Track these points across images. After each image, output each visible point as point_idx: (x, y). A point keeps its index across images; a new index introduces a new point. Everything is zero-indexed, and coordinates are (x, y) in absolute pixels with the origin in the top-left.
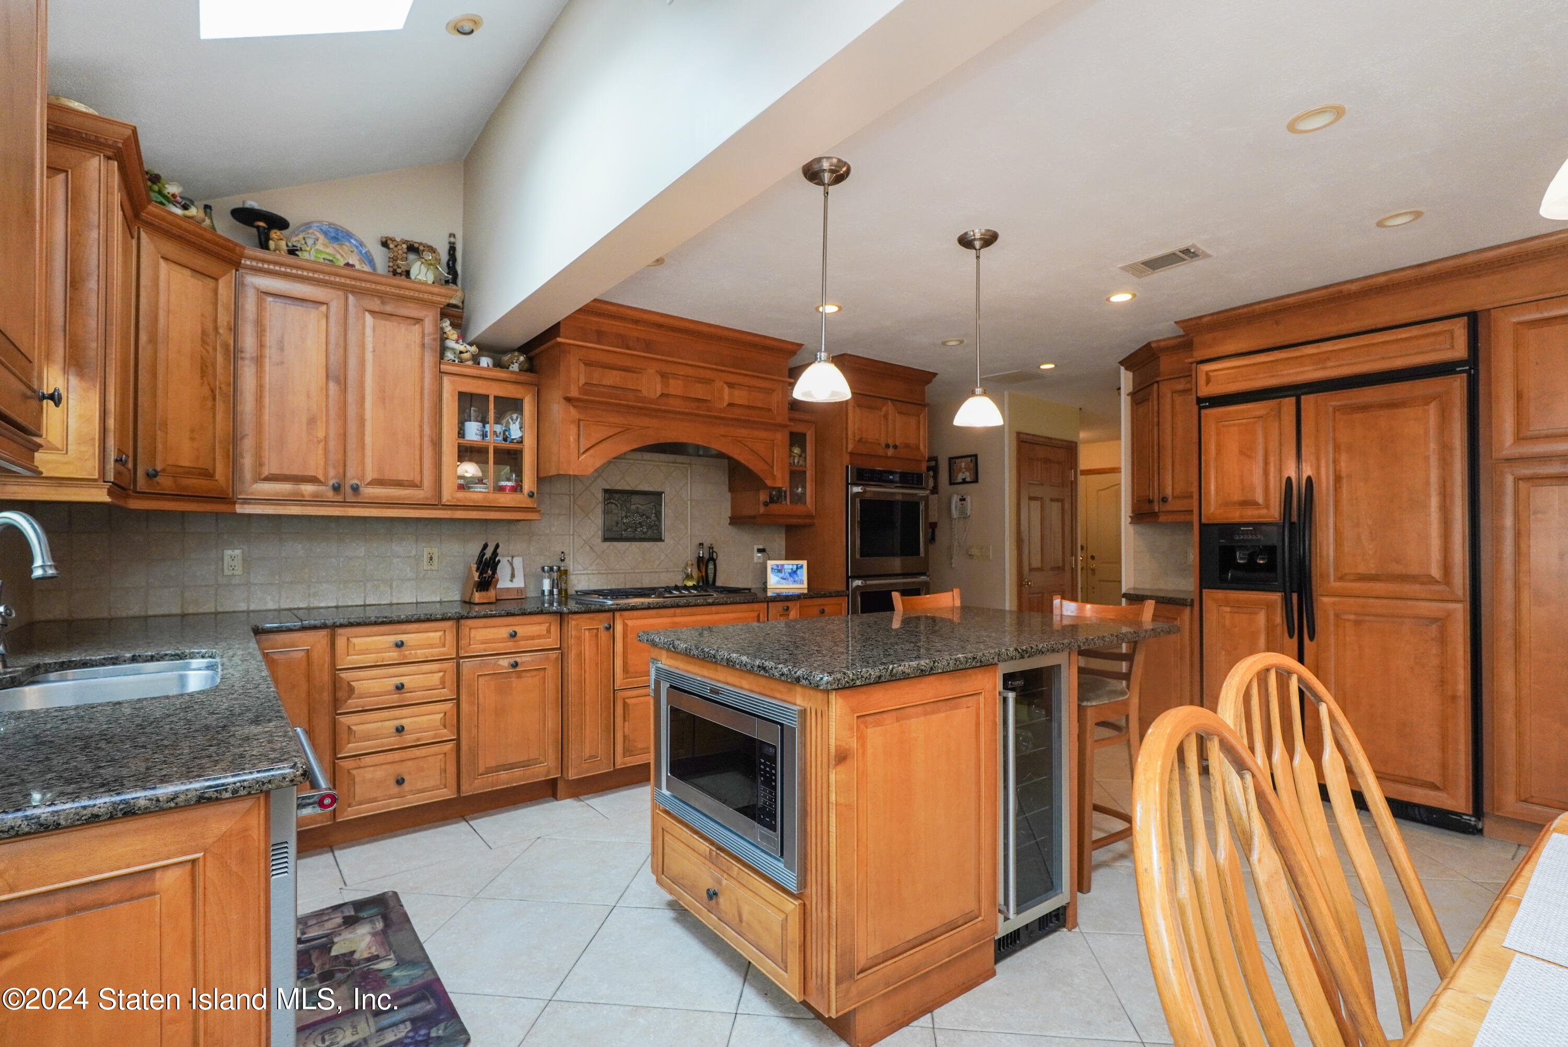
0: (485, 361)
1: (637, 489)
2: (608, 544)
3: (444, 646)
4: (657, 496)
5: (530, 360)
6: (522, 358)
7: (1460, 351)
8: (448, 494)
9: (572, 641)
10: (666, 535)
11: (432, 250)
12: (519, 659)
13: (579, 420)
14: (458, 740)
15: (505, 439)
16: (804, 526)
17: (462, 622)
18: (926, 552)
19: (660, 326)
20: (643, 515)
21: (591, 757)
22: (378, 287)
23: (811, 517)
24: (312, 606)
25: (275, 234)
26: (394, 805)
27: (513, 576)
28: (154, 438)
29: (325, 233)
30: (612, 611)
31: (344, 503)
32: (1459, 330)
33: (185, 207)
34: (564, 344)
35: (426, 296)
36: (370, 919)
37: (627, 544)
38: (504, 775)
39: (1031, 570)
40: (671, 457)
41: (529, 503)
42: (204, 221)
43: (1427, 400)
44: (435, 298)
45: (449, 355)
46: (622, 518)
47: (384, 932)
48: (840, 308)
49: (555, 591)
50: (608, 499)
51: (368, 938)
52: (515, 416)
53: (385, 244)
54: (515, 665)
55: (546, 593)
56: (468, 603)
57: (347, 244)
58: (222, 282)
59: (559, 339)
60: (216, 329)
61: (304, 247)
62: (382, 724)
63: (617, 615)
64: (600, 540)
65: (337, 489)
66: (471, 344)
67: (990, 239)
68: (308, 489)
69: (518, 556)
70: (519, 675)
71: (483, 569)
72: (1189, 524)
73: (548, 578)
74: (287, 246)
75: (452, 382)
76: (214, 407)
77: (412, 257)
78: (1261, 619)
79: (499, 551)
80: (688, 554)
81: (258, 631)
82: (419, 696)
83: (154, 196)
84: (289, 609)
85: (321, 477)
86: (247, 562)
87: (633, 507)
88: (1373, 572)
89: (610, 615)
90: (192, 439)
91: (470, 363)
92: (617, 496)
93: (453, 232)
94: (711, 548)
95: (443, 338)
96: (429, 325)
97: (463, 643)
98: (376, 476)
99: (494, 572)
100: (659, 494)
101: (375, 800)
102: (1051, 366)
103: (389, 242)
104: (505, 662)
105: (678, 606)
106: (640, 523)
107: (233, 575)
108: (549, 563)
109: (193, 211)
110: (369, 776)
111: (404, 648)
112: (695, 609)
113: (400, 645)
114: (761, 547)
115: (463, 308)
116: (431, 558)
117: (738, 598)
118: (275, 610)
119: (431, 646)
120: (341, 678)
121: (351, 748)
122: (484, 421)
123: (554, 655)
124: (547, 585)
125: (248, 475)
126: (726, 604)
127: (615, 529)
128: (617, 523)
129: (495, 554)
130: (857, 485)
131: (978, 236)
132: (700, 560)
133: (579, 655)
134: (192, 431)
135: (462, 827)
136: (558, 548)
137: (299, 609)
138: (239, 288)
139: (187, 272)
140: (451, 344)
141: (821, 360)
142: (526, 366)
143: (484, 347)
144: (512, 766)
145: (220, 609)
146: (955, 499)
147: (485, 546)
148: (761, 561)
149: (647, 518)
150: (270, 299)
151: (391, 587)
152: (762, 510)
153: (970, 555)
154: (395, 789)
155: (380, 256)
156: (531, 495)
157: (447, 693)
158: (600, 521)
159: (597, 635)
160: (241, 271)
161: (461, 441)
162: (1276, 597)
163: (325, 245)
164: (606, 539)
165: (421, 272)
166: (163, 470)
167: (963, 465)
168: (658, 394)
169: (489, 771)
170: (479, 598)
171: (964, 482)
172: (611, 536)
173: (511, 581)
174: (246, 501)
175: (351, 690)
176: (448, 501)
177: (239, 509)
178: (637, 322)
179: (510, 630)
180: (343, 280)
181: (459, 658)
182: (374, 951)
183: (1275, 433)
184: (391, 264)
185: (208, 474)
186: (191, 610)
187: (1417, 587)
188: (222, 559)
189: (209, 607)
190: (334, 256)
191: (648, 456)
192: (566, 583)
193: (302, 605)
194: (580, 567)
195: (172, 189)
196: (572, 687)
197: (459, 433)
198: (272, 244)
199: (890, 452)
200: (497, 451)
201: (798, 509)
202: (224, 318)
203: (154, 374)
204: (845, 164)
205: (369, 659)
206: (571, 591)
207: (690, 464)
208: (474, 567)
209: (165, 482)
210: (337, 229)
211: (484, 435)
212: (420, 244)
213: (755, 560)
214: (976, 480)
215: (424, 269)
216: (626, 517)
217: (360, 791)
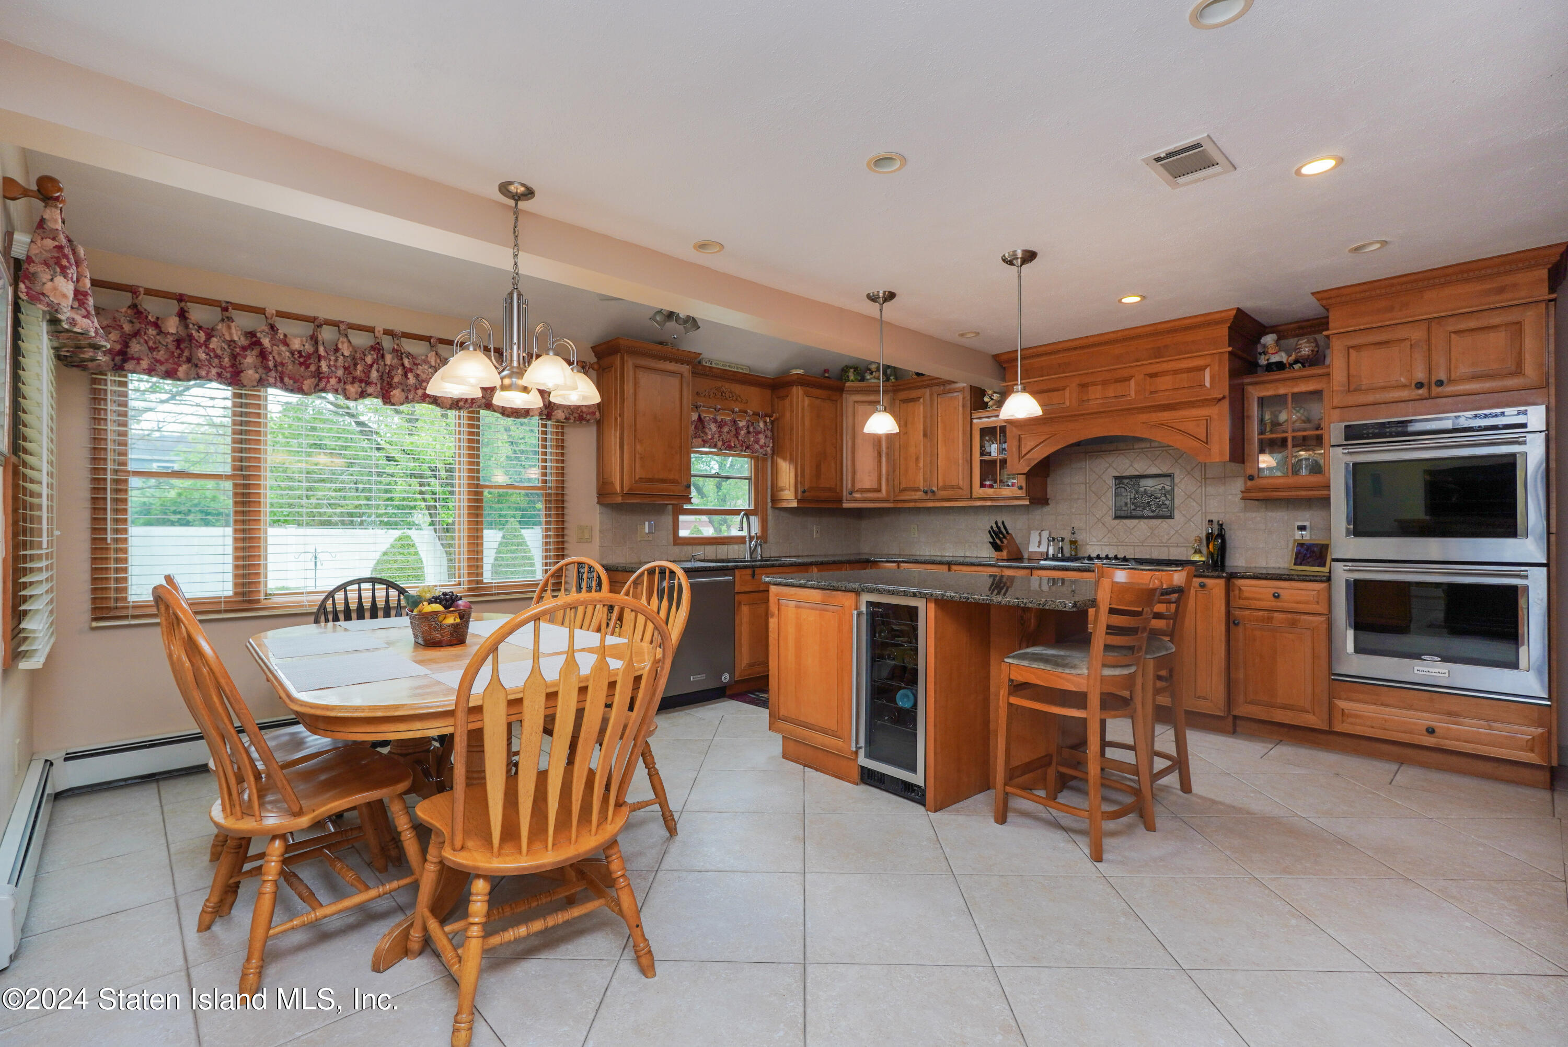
1: (1145, 473)
2: (1117, 521)
4: (1166, 478)
8: (975, 490)
10: (1177, 513)
20: (1152, 495)
27: (1040, 543)
31: (933, 499)
37: (1136, 521)
41: (1019, 493)
46: (1131, 499)
49: (1060, 556)
50: (1119, 484)
55: (1050, 556)
64: (1110, 518)
73: (1052, 545)
75: (976, 423)
80: (1197, 529)
85: (921, 487)
87: (1142, 489)
90: (869, 476)
92: (1126, 481)
94: (1220, 525)
96: (965, 393)
98: (944, 485)
100: (1169, 476)
106: (1148, 503)
114: (1305, 524)
127: (1124, 508)
128: (1126, 504)
132: (1209, 536)
149: (1156, 498)
156: (1020, 488)
158: (1111, 501)
161: (983, 458)
164: (1116, 517)
168: (1079, 401)
172: (1121, 513)
173: (1039, 546)
176: (975, 495)
192: (1076, 550)
194: (1094, 540)
197: (982, 453)
211: (997, 452)
213: (1297, 538)
216: (1135, 498)
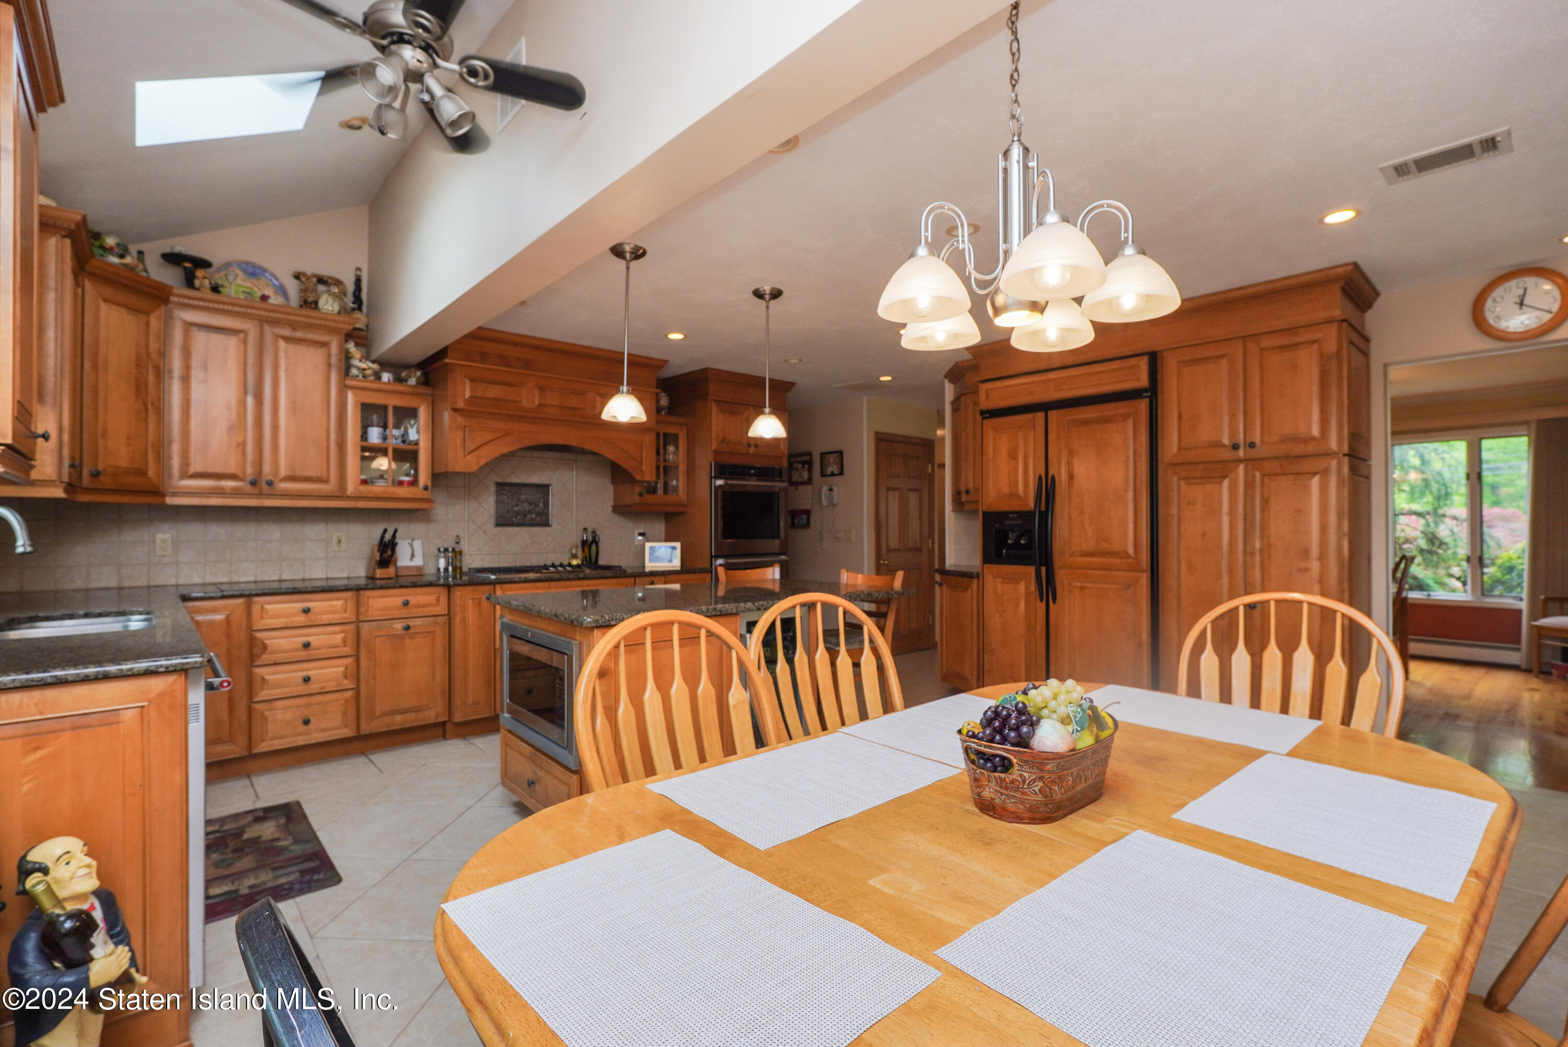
0: (386, 377)
1: (526, 482)
2: (499, 529)
3: (345, 612)
4: (545, 488)
5: (426, 375)
6: (419, 373)
7: (1143, 381)
8: (352, 486)
9: (458, 609)
10: (552, 520)
11: (338, 283)
12: (411, 623)
13: (465, 427)
14: (357, 690)
15: (404, 442)
16: (681, 513)
17: (362, 592)
18: (786, 535)
19: (538, 348)
20: (532, 504)
21: (474, 704)
22: (290, 317)
23: (684, 505)
24: (233, 580)
25: (200, 273)
26: (301, 741)
27: (413, 556)
28: (96, 445)
29: (244, 271)
30: (494, 583)
31: (261, 495)
32: (1143, 365)
33: (122, 256)
34: (452, 364)
35: (332, 324)
36: (276, 818)
37: (517, 529)
38: (398, 718)
39: (889, 550)
40: (559, 455)
41: (425, 495)
42: (137, 266)
43: (1126, 417)
44: (340, 325)
45: (354, 371)
46: (513, 507)
47: (286, 825)
48: (685, 336)
49: (450, 569)
50: (501, 491)
51: (272, 829)
52: (413, 422)
53: (297, 276)
54: (407, 628)
55: (442, 570)
56: (371, 578)
57: (264, 278)
58: (153, 318)
59: (446, 360)
60: (148, 354)
61: (225, 283)
62: (290, 676)
63: (498, 587)
64: (492, 526)
65: (254, 483)
66: (373, 362)
67: (776, 294)
68: (229, 484)
69: (418, 539)
70: (412, 637)
71: (383, 550)
72: (976, 512)
73: (443, 557)
74: (210, 283)
75: (355, 395)
76: (146, 420)
77: (321, 288)
78: (1022, 587)
79: (398, 535)
80: (573, 537)
81: (185, 598)
82: (323, 653)
83: (97, 251)
84: (214, 584)
85: (240, 475)
86: (176, 544)
87: (523, 497)
88: (1092, 549)
89: (491, 587)
90: (129, 445)
91: (372, 378)
92: (508, 488)
93: (359, 266)
94: (594, 532)
95: (348, 357)
96: (334, 349)
97: (362, 609)
98: (289, 473)
99: (393, 551)
100: (547, 487)
101: (285, 737)
102: (888, 378)
103: (301, 276)
104: (399, 625)
105: (552, 580)
106: (529, 511)
107: (164, 556)
108: (446, 545)
109: (128, 260)
110: (279, 717)
111: (310, 614)
112: (568, 583)
113: (306, 611)
114: (642, 531)
115: (367, 331)
116: (340, 541)
117: (607, 573)
118: (200, 585)
119: (335, 612)
120: (256, 638)
121: (264, 694)
122: (385, 427)
123: (442, 620)
124: (442, 563)
125: (176, 472)
126: (596, 578)
127: (505, 516)
128: (508, 512)
129: (394, 536)
130: (720, 478)
131: (768, 292)
132: (584, 543)
133: (464, 620)
134: (129, 438)
135: (361, 761)
136: (454, 534)
137: (221, 583)
138: (168, 321)
139: (123, 310)
140: (356, 362)
141: (623, 393)
142: (422, 380)
143: (384, 364)
144: (404, 711)
145: (152, 583)
146: (825, 489)
147: (385, 531)
148: (642, 543)
149: (536, 506)
150: (195, 329)
151: (304, 564)
152: (637, 499)
153: (837, 538)
154: (303, 728)
155: (293, 288)
156: (426, 488)
157: (347, 650)
158: (492, 510)
159: (479, 604)
160: (171, 306)
161: (364, 444)
162: (1032, 570)
163: (244, 280)
164: (498, 525)
165: (328, 305)
166: (105, 470)
167: (832, 460)
168: (536, 403)
169: (384, 714)
170: (381, 574)
171: (833, 474)
172: (503, 521)
173: (411, 560)
174: (175, 494)
175: (265, 647)
176: (352, 493)
177: (170, 500)
178: (516, 344)
179: (403, 599)
180: (258, 312)
181: (358, 621)
182: (276, 835)
183: (1031, 439)
184: (302, 295)
185: (142, 473)
186: (127, 583)
187: (1118, 561)
188: (154, 542)
189: (142, 582)
190: (251, 289)
191: (536, 454)
192: (461, 561)
193: (224, 580)
194: (473, 549)
195: (110, 241)
196: (457, 647)
197: (362, 437)
198: (197, 283)
199: (752, 450)
200: (395, 451)
201: (671, 498)
202: (154, 346)
203: (96, 393)
204: (641, 248)
205: (280, 622)
206: (465, 569)
207: (576, 461)
208: (376, 548)
209: (106, 481)
210: (255, 266)
211: (385, 438)
212: (329, 277)
213: (637, 543)
214: (841, 473)
215: (330, 300)
216: (517, 506)
217: (271, 728)
